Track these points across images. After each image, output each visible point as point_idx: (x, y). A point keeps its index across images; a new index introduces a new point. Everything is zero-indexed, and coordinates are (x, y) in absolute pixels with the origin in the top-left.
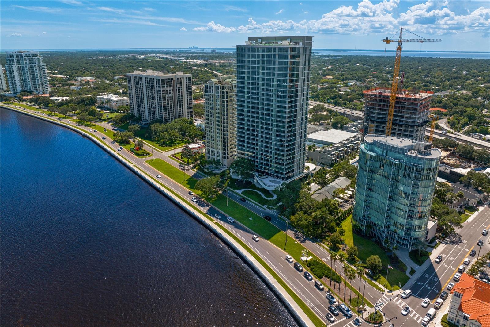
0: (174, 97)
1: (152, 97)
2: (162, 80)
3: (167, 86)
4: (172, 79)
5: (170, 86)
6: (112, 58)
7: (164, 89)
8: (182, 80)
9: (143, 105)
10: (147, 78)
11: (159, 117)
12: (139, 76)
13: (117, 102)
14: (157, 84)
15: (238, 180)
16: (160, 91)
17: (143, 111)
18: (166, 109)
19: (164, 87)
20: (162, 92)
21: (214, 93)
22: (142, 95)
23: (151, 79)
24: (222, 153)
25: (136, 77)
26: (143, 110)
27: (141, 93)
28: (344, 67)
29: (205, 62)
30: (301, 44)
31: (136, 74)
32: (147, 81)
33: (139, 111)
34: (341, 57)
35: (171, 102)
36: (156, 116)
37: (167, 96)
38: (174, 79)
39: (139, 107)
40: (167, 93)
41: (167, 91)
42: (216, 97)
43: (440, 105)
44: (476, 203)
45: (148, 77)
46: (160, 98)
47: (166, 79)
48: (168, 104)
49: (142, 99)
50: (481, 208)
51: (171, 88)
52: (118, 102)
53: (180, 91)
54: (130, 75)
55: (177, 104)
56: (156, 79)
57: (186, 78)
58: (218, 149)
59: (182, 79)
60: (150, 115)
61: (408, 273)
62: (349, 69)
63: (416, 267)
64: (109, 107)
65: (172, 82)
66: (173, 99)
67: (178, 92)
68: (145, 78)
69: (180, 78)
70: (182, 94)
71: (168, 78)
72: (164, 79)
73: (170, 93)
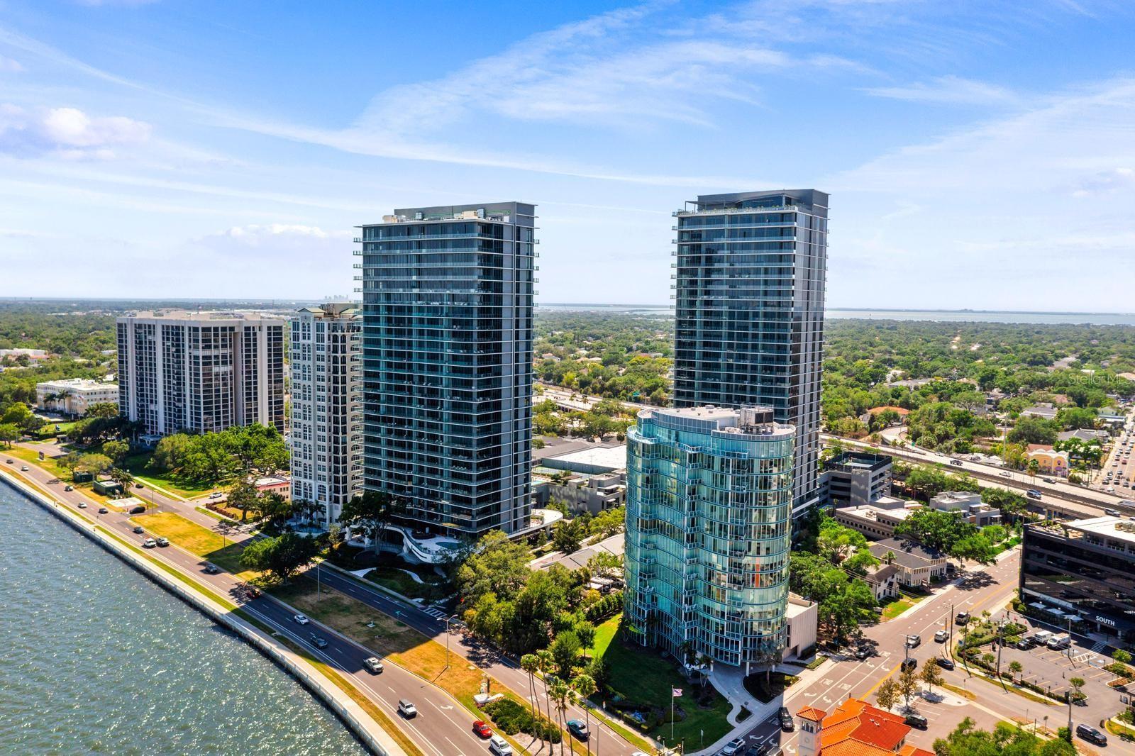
0: (234, 375)
1: (177, 374)
2: (204, 329)
3: (216, 347)
4: (232, 329)
5: (224, 346)
7: (207, 353)
8: (258, 333)
9: (151, 396)
10: (168, 327)
11: (192, 423)
12: (147, 323)
13: (91, 397)
14: (190, 341)
15: (362, 549)
16: (197, 357)
17: (152, 411)
18: (211, 402)
19: (209, 347)
20: (201, 361)
21: (312, 341)
22: (151, 369)
23: (178, 328)
24: (330, 490)
25: (140, 326)
26: (152, 407)
27: (151, 364)
30: (506, 219)
31: (141, 319)
32: (168, 333)
33: (141, 410)
35: (225, 385)
36: (185, 422)
37: (215, 369)
38: (236, 330)
39: (143, 400)
40: (217, 364)
41: (217, 357)
42: (318, 349)
43: (895, 400)
44: (929, 579)
45: (170, 324)
46: (197, 375)
47: (216, 329)
48: (218, 390)
49: (151, 381)
50: (939, 592)
51: (228, 351)
52: (93, 397)
53: (252, 359)
54: (123, 322)
55: (242, 391)
56: (190, 328)
57: (269, 328)
58: (320, 479)
59: (257, 330)
60: (170, 420)
61: (731, 718)
63: (755, 706)
64: (67, 410)
65: (230, 335)
66: (231, 379)
67: (247, 362)
68: (163, 326)
69: (254, 328)
70: (255, 367)
71: (220, 326)
72: (210, 328)
73: (224, 363)
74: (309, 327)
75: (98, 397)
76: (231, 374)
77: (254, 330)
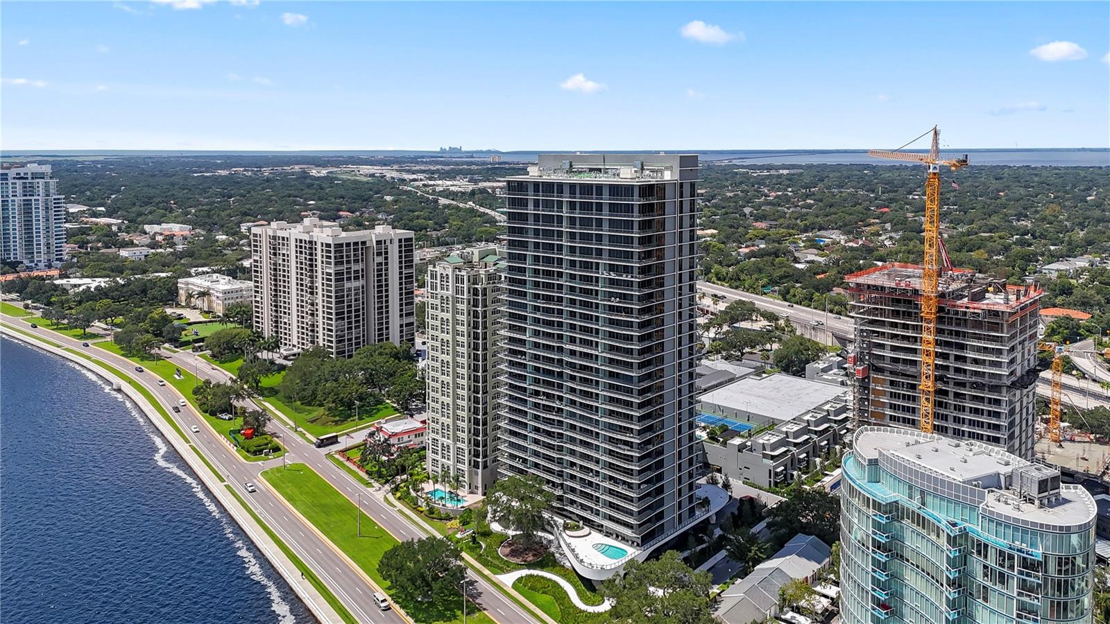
0: (365, 288)
1: (310, 288)
2: (337, 245)
3: (348, 262)
4: (364, 243)
5: (356, 261)
6: (250, 173)
7: (340, 269)
8: (390, 246)
9: (285, 308)
10: (301, 241)
11: (324, 340)
12: (281, 235)
13: (227, 297)
14: (322, 257)
16: (329, 274)
17: (285, 323)
18: (343, 318)
19: (342, 263)
20: (334, 277)
21: (451, 292)
22: (284, 281)
23: (310, 242)
24: (470, 453)
25: (274, 237)
27: (284, 276)
28: (808, 196)
29: (471, 187)
30: (667, 174)
32: (301, 247)
33: (276, 322)
34: (801, 171)
35: (357, 300)
36: (317, 338)
37: (347, 285)
38: (368, 244)
39: (276, 311)
40: (349, 279)
41: (349, 273)
42: (457, 302)
45: (303, 238)
46: (329, 291)
47: (348, 245)
48: (349, 306)
49: (284, 292)
51: (359, 267)
53: (383, 272)
55: (373, 304)
56: (322, 244)
57: (400, 241)
58: (458, 440)
59: (388, 243)
60: (303, 333)
62: (821, 201)
64: (206, 308)
65: (362, 249)
66: (363, 293)
67: (378, 276)
68: (296, 239)
69: (385, 241)
70: (386, 280)
71: (352, 241)
72: (342, 244)
73: (357, 278)
74: (447, 278)
75: (234, 295)
76: (363, 288)
77: (385, 243)
